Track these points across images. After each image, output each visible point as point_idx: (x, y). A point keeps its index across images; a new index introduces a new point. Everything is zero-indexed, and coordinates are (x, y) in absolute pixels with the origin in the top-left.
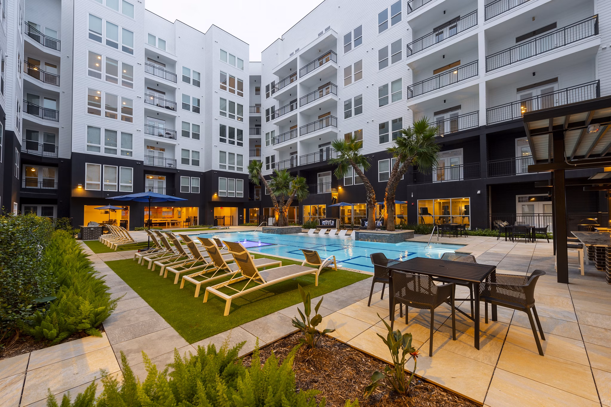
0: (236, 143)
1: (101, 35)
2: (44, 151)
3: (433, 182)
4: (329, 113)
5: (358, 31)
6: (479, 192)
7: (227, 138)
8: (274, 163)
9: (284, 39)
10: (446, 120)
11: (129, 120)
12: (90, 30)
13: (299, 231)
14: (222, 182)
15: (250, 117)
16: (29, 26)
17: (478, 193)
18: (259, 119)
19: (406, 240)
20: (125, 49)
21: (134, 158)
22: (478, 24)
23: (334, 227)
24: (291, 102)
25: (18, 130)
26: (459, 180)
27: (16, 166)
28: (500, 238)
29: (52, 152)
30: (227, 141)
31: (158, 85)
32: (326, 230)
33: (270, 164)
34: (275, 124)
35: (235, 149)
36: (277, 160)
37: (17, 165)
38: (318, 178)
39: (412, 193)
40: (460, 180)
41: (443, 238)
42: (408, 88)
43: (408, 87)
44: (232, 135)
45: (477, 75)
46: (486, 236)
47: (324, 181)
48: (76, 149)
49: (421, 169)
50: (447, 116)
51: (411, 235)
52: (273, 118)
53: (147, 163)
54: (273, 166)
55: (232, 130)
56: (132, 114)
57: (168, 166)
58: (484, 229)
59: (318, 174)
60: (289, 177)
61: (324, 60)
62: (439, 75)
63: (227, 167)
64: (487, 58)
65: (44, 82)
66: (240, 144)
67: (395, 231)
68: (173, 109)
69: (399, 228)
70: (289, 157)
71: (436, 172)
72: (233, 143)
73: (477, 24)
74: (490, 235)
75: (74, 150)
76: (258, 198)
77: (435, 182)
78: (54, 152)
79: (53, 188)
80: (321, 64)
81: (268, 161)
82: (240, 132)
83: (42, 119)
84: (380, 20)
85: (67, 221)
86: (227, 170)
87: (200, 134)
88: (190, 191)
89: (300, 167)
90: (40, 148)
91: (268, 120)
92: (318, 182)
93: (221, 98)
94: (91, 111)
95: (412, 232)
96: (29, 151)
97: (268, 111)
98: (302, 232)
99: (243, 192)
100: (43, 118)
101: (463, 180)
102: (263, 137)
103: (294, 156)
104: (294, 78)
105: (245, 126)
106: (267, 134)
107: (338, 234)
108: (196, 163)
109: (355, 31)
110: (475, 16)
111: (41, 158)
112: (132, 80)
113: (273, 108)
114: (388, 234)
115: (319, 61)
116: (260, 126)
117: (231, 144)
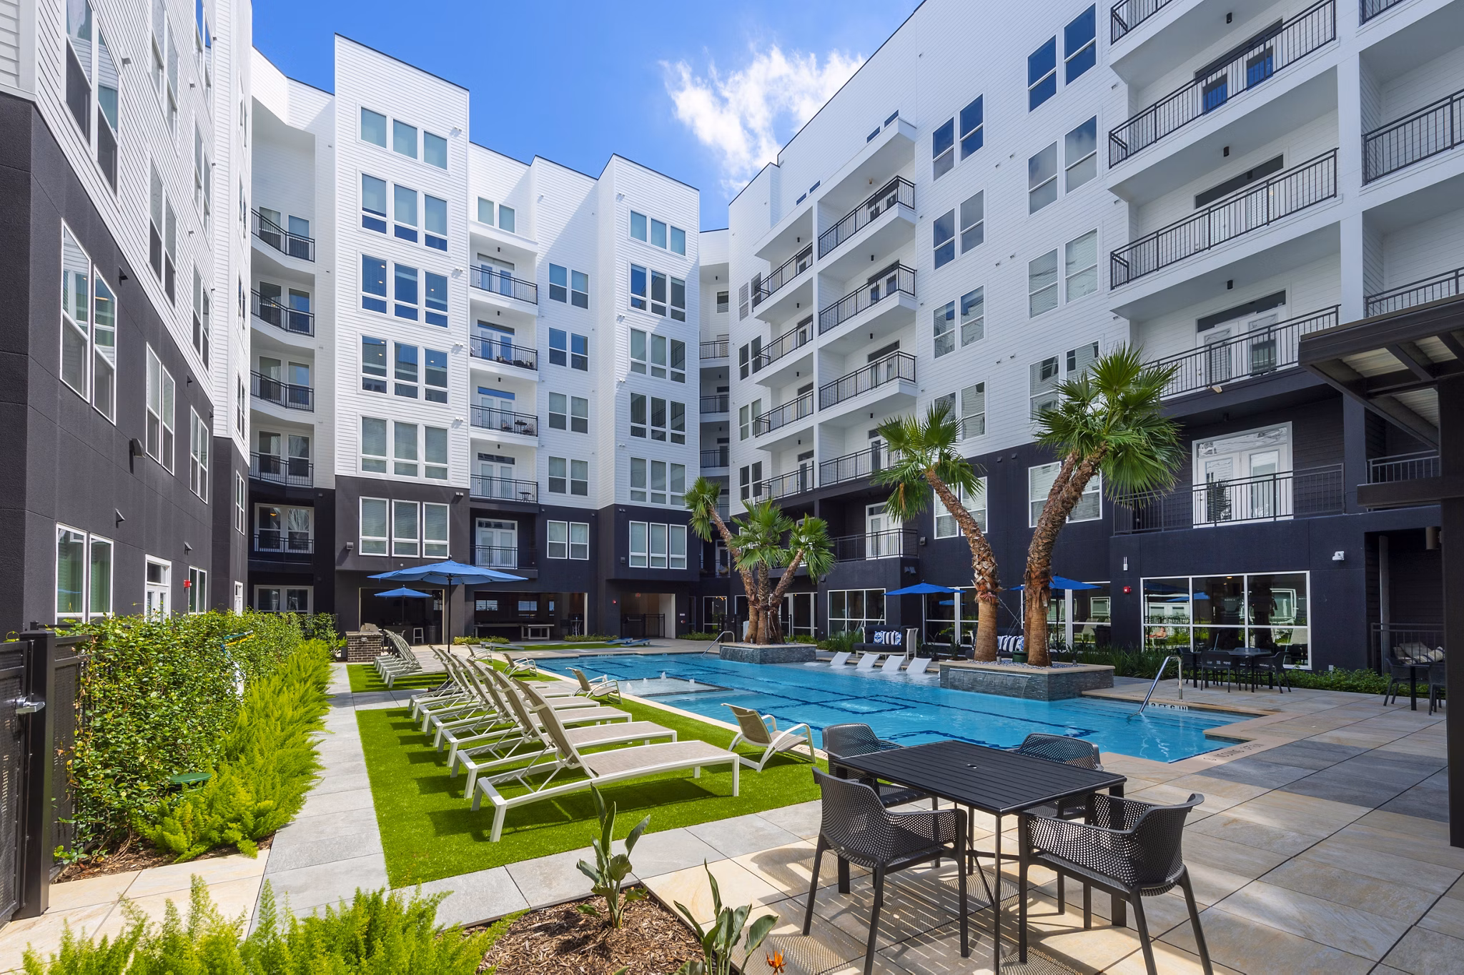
0: (668, 437)
1: (385, 216)
2: (289, 474)
3: (1195, 527)
4: (896, 345)
5: (973, 114)
6: (1338, 556)
7: (648, 427)
8: (760, 483)
9: (783, 162)
10: (1237, 339)
11: (442, 398)
12: (364, 209)
13: (811, 657)
14: (639, 531)
15: (702, 371)
16: (261, 217)
17: (1334, 558)
18: (723, 373)
19: (1084, 693)
20: (431, 241)
21: (451, 482)
22: (1337, 36)
23: (900, 649)
24: (801, 324)
25: (241, 435)
26: (1272, 520)
27: (238, 508)
28: (1398, 699)
29: (303, 475)
30: (649, 433)
31: (499, 313)
32: (877, 655)
33: (751, 484)
34: (759, 383)
35: (667, 452)
36: (767, 474)
37: (240, 506)
38: (869, 519)
39: (1125, 559)
40: (1278, 519)
41: (1205, 691)
42: (1114, 256)
43: (1112, 253)
44: (658, 419)
45: (1335, 195)
46: (1358, 691)
47: (883, 528)
48: (340, 470)
49: (1115, 495)
50: (1239, 326)
51: (1104, 680)
52: (757, 367)
53: (477, 493)
54: (757, 491)
55: (658, 405)
56: (446, 385)
57: (520, 497)
58: (1353, 670)
59: (867, 507)
60: (778, 520)
61: (882, 204)
62: (1209, 208)
63: (649, 497)
64: (1369, 137)
65: (287, 331)
66: (678, 439)
67: (1051, 665)
68: (532, 367)
69: (1068, 658)
70: (796, 466)
71: (1203, 497)
72: (662, 437)
73: (1334, 39)
74: (1369, 690)
75: (338, 472)
76: (724, 570)
77: (1200, 527)
78: (307, 476)
79: (305, 552)
80: (875, 215)
81: (744, 479)
82: (678, 410)
83: (284, 408)
84: (1034, 73)
85: (328, 621)
86: (648, 503)
87: (588, 419)
88: (568, 555)
89: (820, 490)
90: (283, 468)
91: (744, 374)
92: (868, 530)
93: (632, 330)
94: (368, 385)
95: (1107, 671)
96: (264, 474)
97: (744, 351)
98: (818, 661)
99: (685, 556)
100: (286, 407)
101: (1292, 518)
102: (733, 417)
103: (808, 462)
104: (807, 259)
105: (689, 394)
106: (743, 410)
107: (905, 669)
108: (580, 488)
109: (964, 114)
110: (1329, 16)
111: (284, 488)
112: (444, 308)
113: (757, 342)
114: (1028, 674)
115: (869, 208)
116: (727, 389)
117: (658, 439)
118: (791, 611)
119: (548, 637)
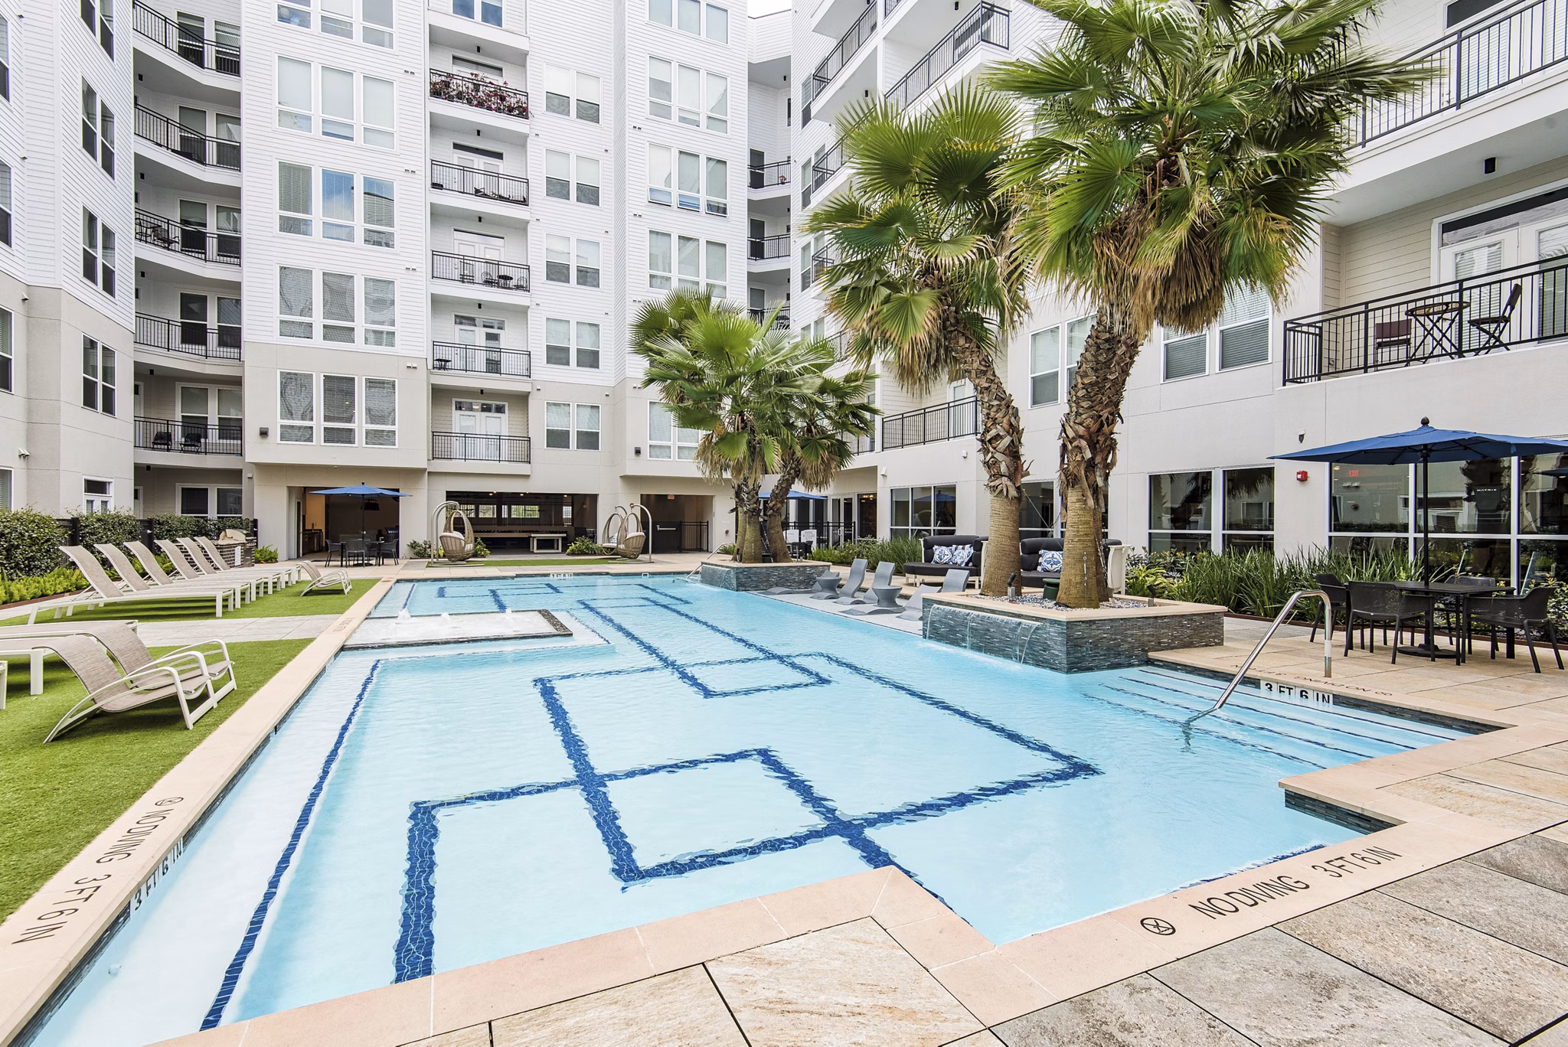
0: (703, 288)
1: (308, 5)
7: (674, 275)
11: (385, 241)
19: (1153, 655)
21: (400, 349)
30: (675, 284)
48: (253, 333)
56: (391, 224)
65: (208, 165)
66: (717, 291)
68: (524, 202)
75: (248, 337)
83: (205, 262)
87: (600, 268)
90: (211, 338)
91: (806, 200)
94: (286, 225)
95: (1210, 615)
106: (806, 249)
118: (855, 518)
119: (560, 551)
